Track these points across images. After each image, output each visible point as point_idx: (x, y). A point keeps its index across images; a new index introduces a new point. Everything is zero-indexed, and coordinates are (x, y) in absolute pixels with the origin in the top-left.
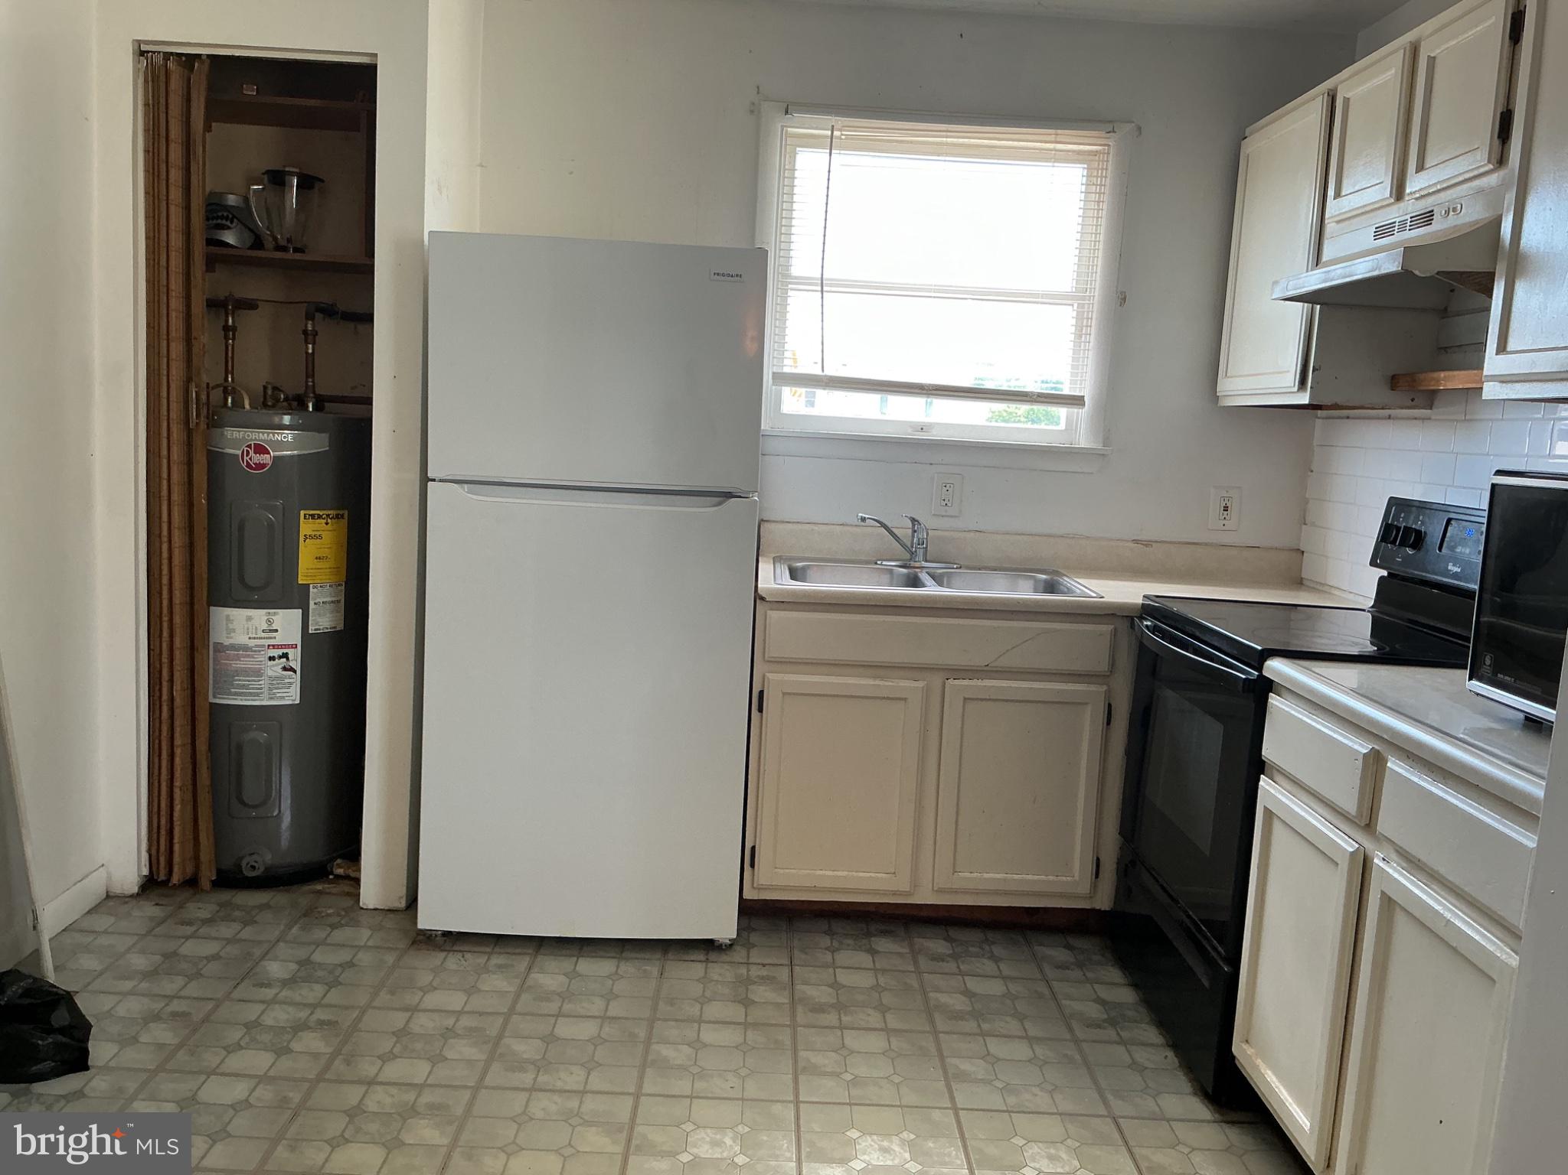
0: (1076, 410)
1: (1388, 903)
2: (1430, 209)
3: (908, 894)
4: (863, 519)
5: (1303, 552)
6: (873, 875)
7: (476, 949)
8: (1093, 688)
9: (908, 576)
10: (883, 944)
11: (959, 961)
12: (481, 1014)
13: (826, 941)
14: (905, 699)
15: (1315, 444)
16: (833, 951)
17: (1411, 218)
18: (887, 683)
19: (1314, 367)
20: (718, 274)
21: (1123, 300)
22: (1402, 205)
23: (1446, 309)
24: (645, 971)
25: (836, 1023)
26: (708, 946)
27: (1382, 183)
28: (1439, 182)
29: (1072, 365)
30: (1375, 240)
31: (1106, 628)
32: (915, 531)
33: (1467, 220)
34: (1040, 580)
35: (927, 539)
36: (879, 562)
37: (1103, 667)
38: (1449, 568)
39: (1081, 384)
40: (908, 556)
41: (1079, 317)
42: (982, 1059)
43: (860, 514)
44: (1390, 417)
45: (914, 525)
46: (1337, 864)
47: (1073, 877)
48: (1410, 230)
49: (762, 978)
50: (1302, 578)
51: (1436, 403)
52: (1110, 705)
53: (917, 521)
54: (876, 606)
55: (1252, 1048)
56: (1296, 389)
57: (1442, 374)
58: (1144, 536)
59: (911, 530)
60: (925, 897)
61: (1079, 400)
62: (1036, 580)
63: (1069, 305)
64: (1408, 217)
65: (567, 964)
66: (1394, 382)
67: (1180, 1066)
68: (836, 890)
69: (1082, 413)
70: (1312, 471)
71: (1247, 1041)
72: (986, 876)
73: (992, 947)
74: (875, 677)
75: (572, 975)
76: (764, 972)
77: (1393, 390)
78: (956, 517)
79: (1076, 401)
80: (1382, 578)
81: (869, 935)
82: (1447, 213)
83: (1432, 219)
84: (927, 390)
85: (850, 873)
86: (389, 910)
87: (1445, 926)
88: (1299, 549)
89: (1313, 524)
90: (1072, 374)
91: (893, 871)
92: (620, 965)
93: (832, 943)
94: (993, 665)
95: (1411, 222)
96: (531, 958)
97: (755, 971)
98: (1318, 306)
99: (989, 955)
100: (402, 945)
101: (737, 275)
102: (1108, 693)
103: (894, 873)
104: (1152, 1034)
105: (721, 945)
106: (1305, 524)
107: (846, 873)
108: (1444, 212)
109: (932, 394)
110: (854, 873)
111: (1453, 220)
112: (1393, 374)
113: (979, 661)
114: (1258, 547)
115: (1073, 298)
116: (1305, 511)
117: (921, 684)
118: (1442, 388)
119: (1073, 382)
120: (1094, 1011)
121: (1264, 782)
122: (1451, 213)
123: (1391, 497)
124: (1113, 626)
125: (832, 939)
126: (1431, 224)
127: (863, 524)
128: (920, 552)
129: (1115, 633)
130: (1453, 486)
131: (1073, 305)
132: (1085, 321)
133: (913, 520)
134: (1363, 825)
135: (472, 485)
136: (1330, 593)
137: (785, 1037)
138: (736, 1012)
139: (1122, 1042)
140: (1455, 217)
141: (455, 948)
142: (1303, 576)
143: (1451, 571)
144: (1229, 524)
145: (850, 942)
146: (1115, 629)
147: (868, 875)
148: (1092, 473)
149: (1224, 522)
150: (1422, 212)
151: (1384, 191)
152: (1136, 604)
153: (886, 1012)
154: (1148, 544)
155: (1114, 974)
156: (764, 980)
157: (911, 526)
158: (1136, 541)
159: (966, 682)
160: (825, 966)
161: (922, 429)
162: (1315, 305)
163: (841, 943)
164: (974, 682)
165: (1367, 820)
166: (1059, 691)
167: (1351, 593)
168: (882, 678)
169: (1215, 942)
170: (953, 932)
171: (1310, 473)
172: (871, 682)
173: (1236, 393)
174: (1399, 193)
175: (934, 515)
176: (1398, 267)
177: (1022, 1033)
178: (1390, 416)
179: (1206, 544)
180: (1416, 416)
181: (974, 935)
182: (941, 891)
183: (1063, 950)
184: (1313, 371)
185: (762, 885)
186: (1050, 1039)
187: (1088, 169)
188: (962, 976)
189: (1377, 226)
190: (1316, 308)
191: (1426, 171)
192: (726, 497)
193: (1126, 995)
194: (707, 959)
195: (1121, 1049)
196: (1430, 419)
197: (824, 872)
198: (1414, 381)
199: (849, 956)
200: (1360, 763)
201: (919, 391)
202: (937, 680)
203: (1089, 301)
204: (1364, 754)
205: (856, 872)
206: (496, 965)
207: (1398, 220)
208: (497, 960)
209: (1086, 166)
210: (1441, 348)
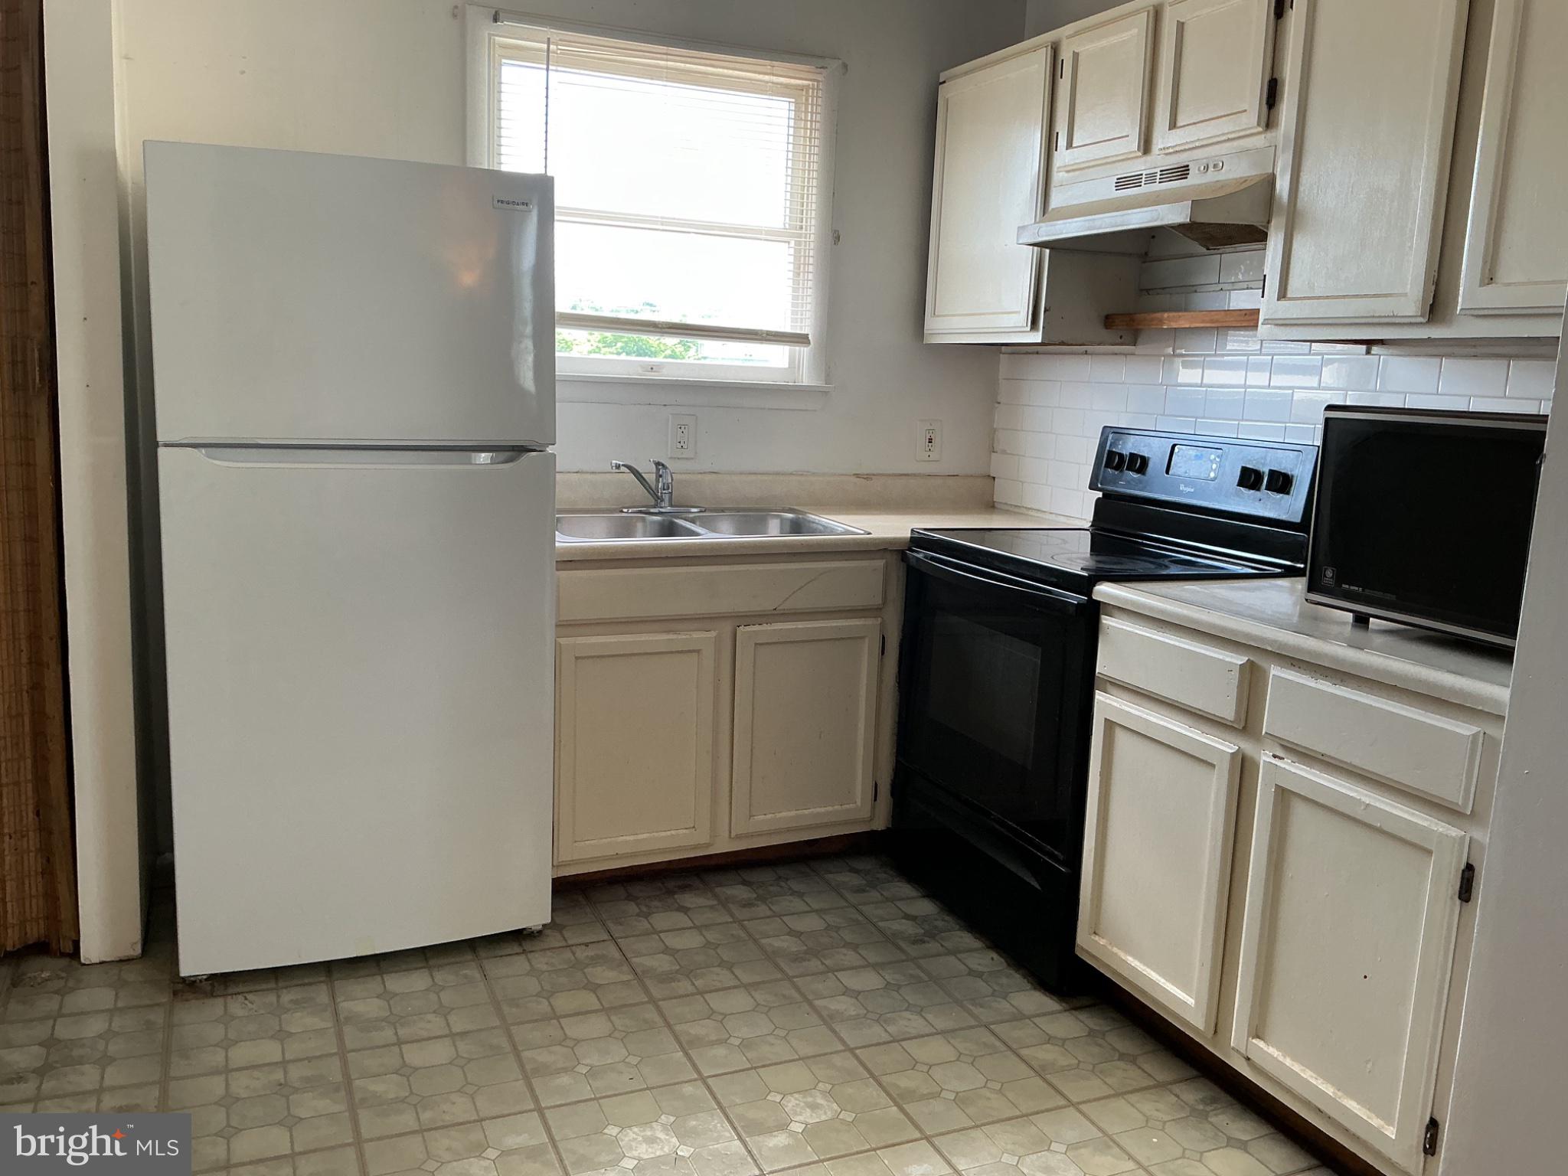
0: (797, 348)
1: (1284, 796)
2: (1185, 164)
3: (708, 845)
4: (618, 467)
5: (994, 478)
6: (673, 832)
7: (258, 987)
8: (870, 622)
9: (661, 524)
10: (689, 899)
11: (768, 902)
12: (309, 1059)
13: (632, 908)
14: (698, 651)
15: (1000, 377)
16: (647, 916)
17: (1161, 171)
18: (680, 637)
19: (1045, 308)
20: (502, 202)
21: (837, 238)
22: (1148, 158)
23: (1146, 254)
24: (466, 976)
25: (691, 989)
26: (519, 937)
27: (1128, 136)
28: (1198, 140)
29: (792, 303)
30: (1117, 190)
31: (880, 563)
32: (661, 476)
33: (1231, 176)
34: (787, 519)
35: (671, 483)
36: (625, 510)
37: (878, 600)
38: (1181, 488)
39: (801, 322)
40: (653, 502)
41: (797, 256)
42: (843, 995)
43: (614, 462)
44: (1086, 353)
45: (658, 470)
46: (1213, 766)
47: (856, 803)
48: (1160, 182)
49: (592, 958)
50: (994, 502)
51: (1139, 340)
52: (883, 638)
53: (663, 465)
54: (667, 557)
55: (1103, 938)
56: (1029, 329)
57: (1166, 315)
58: (864, 470)
59: (654, 475)
60: (724, 845)
61: (804, 338)
62: (782, 520)
63: (785, 242)
64: (1158, 170)
65: (373, 984)
66: (1109, 321)
67: (1009, 965)
68: (634, 855)
69: (804, 352)
70: (999, 403)
71: (1095, 933)
72: (779, 815)
73: (789, 882)
74: (668, 632)
75: (386, 995)
76: (590, 952)
77: (1107, 328)
78: (692, 459)
79: (800, 339)
80: (1098, 500)
81: (671, 893)
82: (1207, 168)
83: (1188, 174)
84: (661, 328)
85: (652, 835)
86: (121, 961)
87: (1365, 809)
88: (989, 476)
89: (1004, 452)
90: (793, 312)
91: (692, 826)
92: (434, 974)
93: (639, 909)
94: (781, 608)
95: (1161, 175)
96: (327, 984)
97: (582, 953)
98: (1048, 251)
99: (790, 891)
100: (164, 999)
101: (523, 204)
102: (882, 625)
103: (694, 827)
104: (968, 940)
105: (533, 932)
106: (993, 452)
107: (648, 835)
108: (1202, 168)
109: (666, 333)
110: (655, 834)
111: (1212, 176)
112: (1105, 313)
113: (768, 605)
114: (957, 476)
115: (792, 236)
116: (993, 439)
117: (713, 634)
118: (1165, 327)
119: (794, 320)
120: (909, 928)
121: (1099, 696)
122: (1211, 169)
123: (1105, 427)
124: (884, 561)
125: (637, 905)
126: (1186, 178)
127: (617, 471)
128: (666, 498)
129: (886, 566)
130: (1164, 415)
131: (789, 242)
132: (802, 258)
133: (658, 464)
134: (1241, 728)
135: (209, 449)
136: (1027, 515)
137: (651, 1014)
138: (589, 1000)
139: (949, 953)
140: (1216, 173)
141: (230, 991)
142: (995, 500)
143: (1183, 491)
144: (934, 456)
145: (656, 903)
146: (886, 562)
147: (669, 833)
148: (815, 411)
149: (929, 453)
150: (1176, 166)
151: (1133, 144)
152: (905, 538)
153: (732, 967)
154: (868, 477)
155: (906, 889)
156: (595, 960)
157: (654, 470)
158: (857, 475)
159: (757, 628)
160: (647, 934)
161: (652, 368)
162: (1043, 249)
163: (649, 907)
164: (765, 627)
165: (1246, 723)
166: (839, 628)
167: (1051, 513)
168: (674, 632)
169: (1049, 847)
170: (749, 876)
171: (997, 405)
172: (665, 637)
173: (940, 332)
174: (1146, 146)
175: (671, 458)
176: (1187, 218)
177: (862, 962)
178: (1086, 351)
179: (915, 475)
180: (1116, 352)
181: (765, 876)
182: (739, 837)
183: (848, 873)
184: (1045, 312)
185: (563, 861)
186: (890, 963)
187: (796, 103)
188: (779, 916)
189: (1119, 176)
190: (1045, 251)
191: (1178, 130)
192: (519, 451)
193: (926, 907)
194: (524, 950)
195: (952, 959)
196: (1134, 354)
197: (624, 838)
198: (1133, 321)
199: (663, 919)
200: (1236, 674)
201: (652, 329)
202: (727, 628)
203: (806, 238)
204: (1240, 665)
205: (657, 832)
206: (291, 1001)
207: (1144, 173)
208: (287, 997)
209: (793, 100)
210: (1142, 290)
